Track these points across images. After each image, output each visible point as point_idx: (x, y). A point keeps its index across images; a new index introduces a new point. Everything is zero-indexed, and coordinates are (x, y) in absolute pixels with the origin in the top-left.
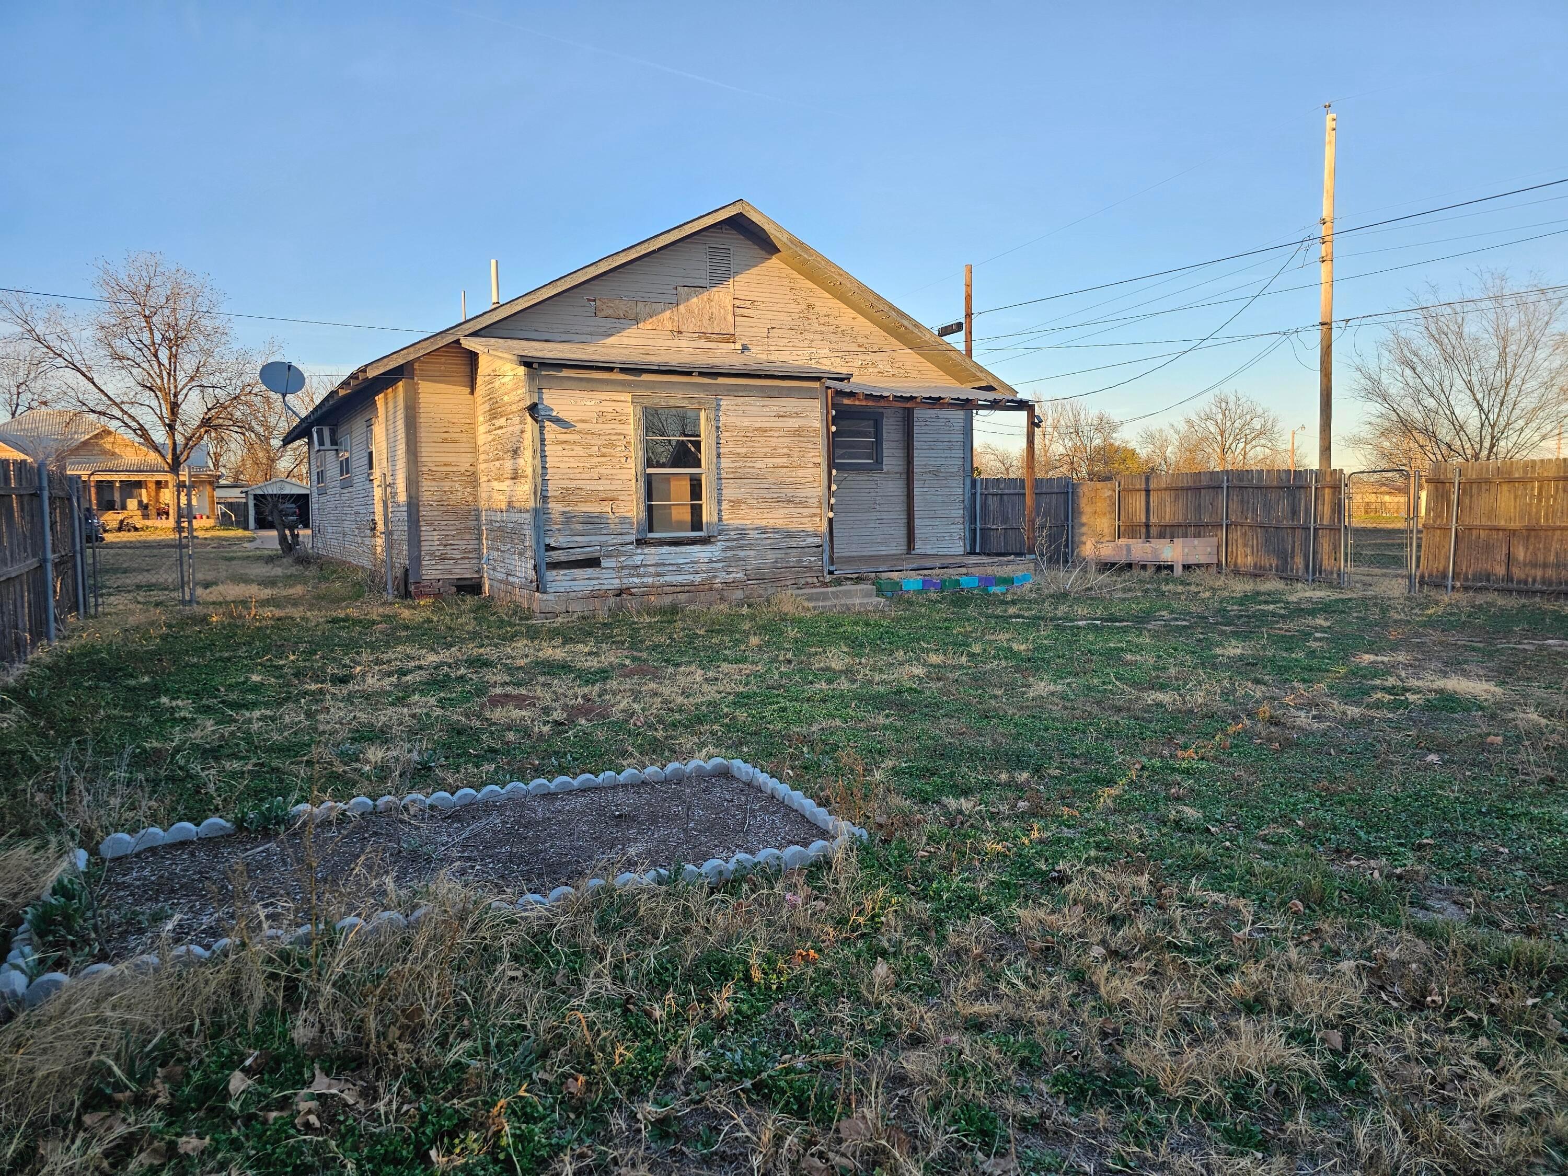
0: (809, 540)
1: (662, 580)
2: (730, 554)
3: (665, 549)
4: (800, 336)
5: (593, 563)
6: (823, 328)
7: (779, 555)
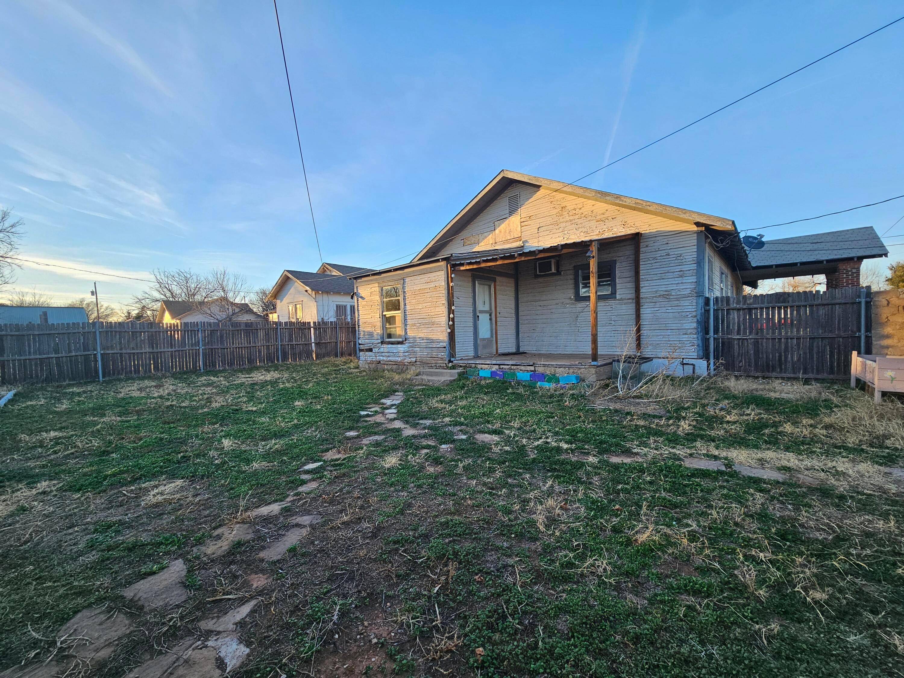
0: (441, 344)
1: (389, 358)
2: (411, 349)
3: (390, 346)
4: (557, 227)
5: (371, 350)
6: (571, 218)
7: (429, 350)
